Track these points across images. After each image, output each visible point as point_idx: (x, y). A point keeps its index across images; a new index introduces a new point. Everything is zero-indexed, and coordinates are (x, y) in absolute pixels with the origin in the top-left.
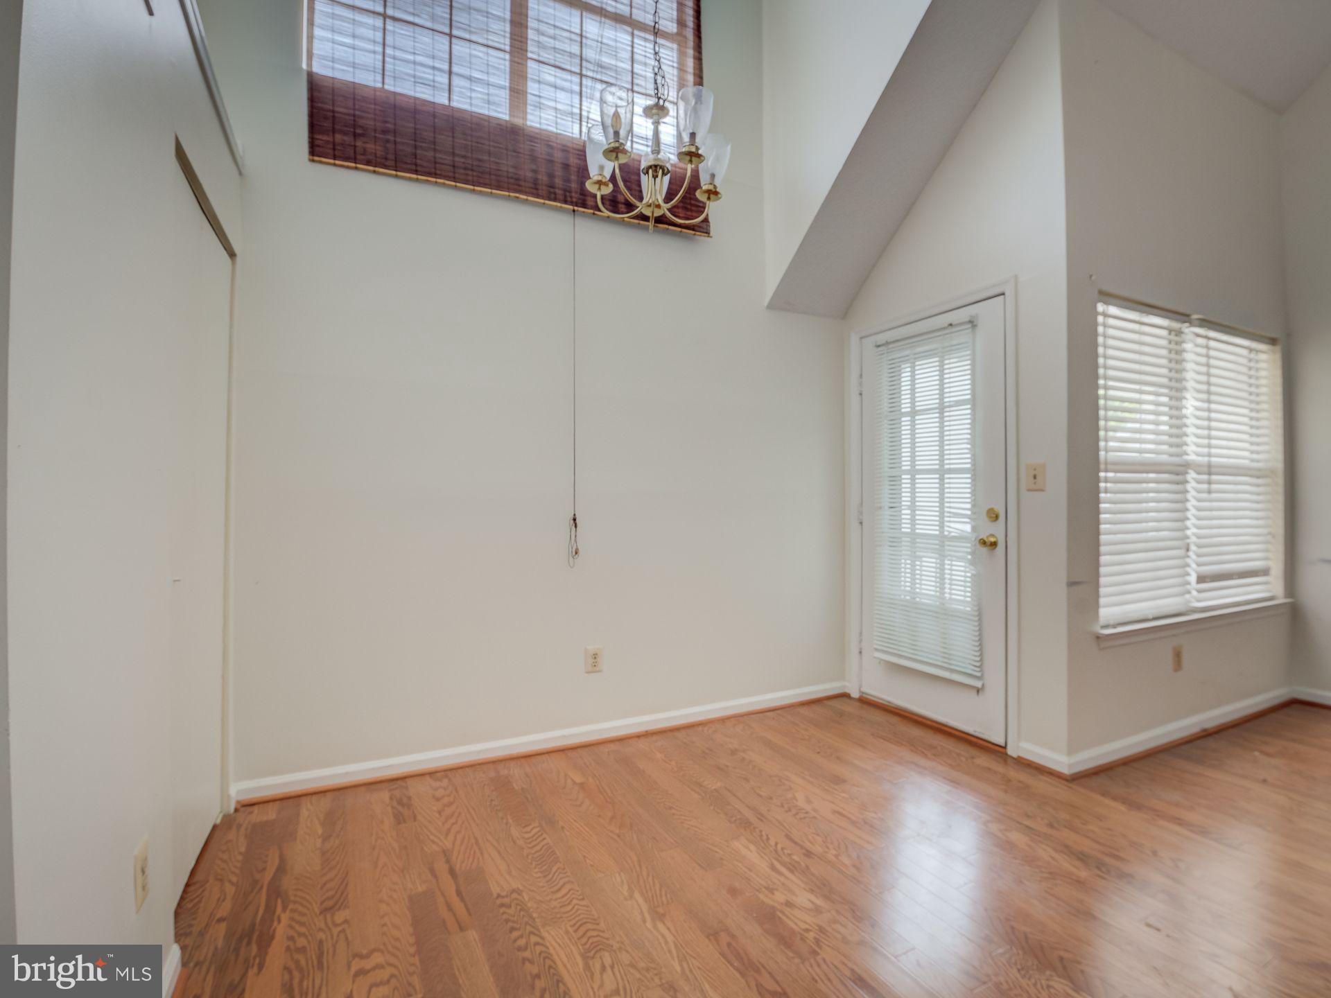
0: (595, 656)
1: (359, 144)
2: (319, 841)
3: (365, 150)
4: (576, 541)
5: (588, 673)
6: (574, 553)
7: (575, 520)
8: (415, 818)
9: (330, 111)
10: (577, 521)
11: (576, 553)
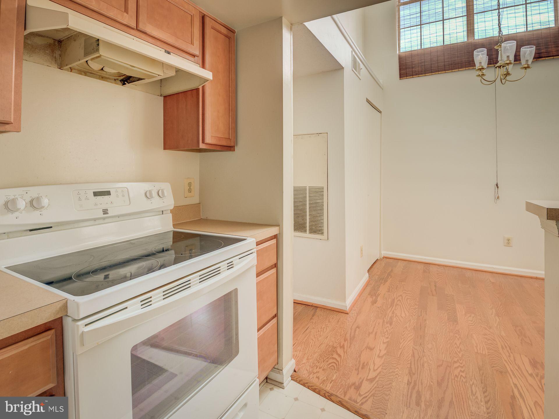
0: (508, 240)
1: (413, 70)
2: (402, 269)
3: (415, 71)
4: (498, 193)
5: (505, 246)
6: (497, 198)
7: (497, 185)
8: (429, 273)
9: (405, 63)
10: (498, 186)
11: (498, 198)
